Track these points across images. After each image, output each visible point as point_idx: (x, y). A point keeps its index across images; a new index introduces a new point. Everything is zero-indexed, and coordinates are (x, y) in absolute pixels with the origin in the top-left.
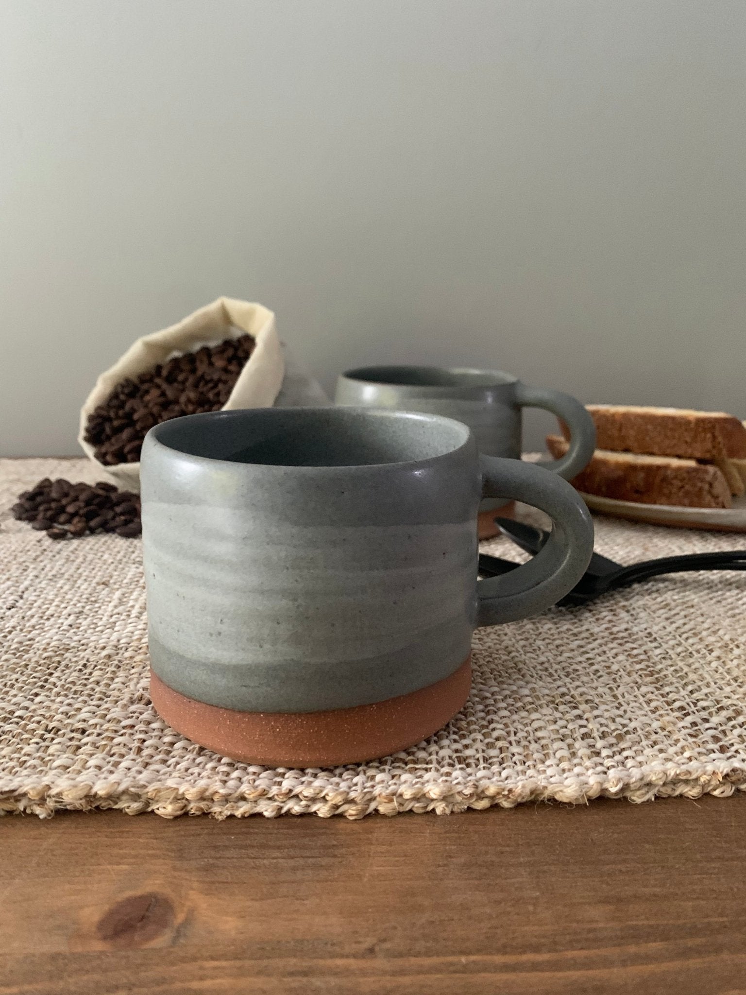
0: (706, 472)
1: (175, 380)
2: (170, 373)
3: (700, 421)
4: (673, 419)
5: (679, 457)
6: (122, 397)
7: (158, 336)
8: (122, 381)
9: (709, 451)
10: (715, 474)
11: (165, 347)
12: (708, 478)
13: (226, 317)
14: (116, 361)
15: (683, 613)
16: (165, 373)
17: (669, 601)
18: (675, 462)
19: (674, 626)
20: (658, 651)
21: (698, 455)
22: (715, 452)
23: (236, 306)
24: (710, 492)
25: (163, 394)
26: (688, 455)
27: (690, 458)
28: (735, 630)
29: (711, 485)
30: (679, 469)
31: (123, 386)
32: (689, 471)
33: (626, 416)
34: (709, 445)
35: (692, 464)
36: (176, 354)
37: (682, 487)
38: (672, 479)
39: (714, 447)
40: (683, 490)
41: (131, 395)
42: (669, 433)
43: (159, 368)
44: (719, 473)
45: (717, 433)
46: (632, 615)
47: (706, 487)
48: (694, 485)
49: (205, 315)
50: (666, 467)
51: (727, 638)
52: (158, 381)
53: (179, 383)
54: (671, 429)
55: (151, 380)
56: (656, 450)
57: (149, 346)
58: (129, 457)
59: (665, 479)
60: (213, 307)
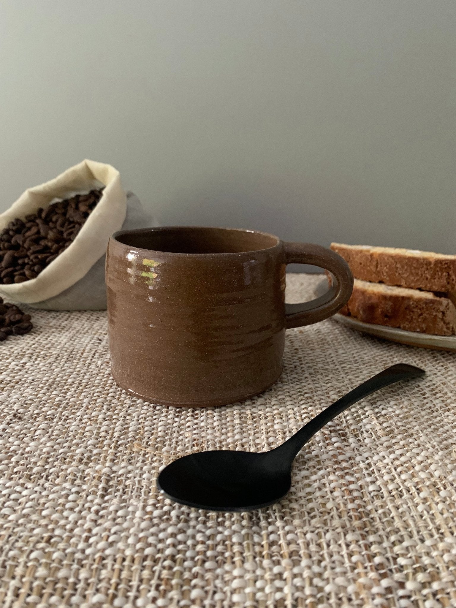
0: (440, 303)
1: (51, 221)
2: (48, 215)
3: (439, 262)
4: (417, 260)
5: (421, 290)
6: (11, 233)
7: (39, 188)
8: (13, 221)
9: (443, 286)
10: (448, 304)
11: (47, 195)
12: (442, 308)
13: (89, 173)
14: (9, 206)
15: (402, 443)
16: (43, 215)
17: (393, 427)
18: (417, 294)
19: (392, 456)
20: (371, 488)
21: (436, 288)
22: (449, 287)
23: (95, 166)
24: (442, 319)
25: (38, 232)
26: (427, 289)
27: (429, 291)
28: (446, 465)
29: (443, 313)
30: (420, 300)
31: (13, 224)
32: (427, 302)
33: (381, 255)
34: (444, 281)
35: (430, 296)
36: (57, 200)
37: (421, 314)
38: (414, 308)
39: (448, 283)
40: (421, 317)
41: (18, 231)
42: (413, 271)
43: (41, 211)
44: (451, 304)
45: (451, 273)
46: (359, 440)
47: (440, 315)
48: (430, 314)
49: (74, 172)
50: (409, 298)
51: (437, 474)
52: (38, 221)
53: (53, 222)
54: (415, 268)
55: (33, 221)
56: (403, 284)
57: (34, 195)
58: (5, 280)
59: (408, 308)
60: (79, 166)
